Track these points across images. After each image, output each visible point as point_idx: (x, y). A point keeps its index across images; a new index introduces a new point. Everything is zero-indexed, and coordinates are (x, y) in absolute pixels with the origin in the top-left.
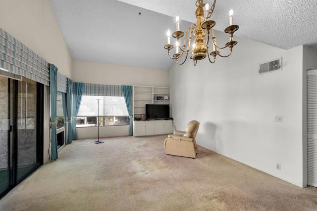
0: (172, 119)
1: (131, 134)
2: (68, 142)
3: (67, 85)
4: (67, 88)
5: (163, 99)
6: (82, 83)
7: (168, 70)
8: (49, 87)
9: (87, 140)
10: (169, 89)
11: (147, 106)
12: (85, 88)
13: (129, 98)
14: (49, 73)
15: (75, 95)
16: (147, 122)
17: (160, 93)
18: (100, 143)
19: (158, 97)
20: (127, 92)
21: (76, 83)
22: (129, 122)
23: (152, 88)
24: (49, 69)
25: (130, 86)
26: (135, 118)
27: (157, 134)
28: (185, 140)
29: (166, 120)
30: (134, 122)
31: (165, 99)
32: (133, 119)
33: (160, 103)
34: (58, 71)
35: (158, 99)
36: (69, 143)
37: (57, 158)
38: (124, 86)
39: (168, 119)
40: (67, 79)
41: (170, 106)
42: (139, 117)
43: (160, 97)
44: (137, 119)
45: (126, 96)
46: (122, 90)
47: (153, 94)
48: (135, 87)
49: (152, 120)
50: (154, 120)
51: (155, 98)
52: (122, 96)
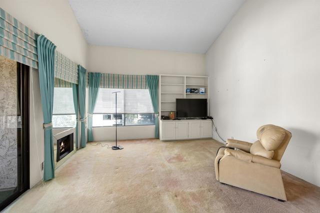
0: (211, 118)
1: (157, 137)
2: (81, 145)
3: (78, 74)
4: (79, 77)
5: (198, 92)
6: (99, 73)
7: (205, 54)
8: (37, 71)
9: (103, 144)
10: (205, 79)
11: (178, 100)
12: (103, 79)
13: (154, 90)
14: (36, 48)
15: (91, 88)
16: (177, 122)
17: (194, 83)
18: (118, 148)
19: (191, 89)
20: (152, 82)
21: (92, 73)
22: (155, 122)
23: (183, 77)
24: (36, 41)
25: (156, 76)
26: (162, 116)
27: (190, 137)
28: (261, 164)
29: (202, 119)
30: (161, 121)
31: (201, 91)
32: (160, 117)
33: (194, 96)
34: (56, 49)
35: (191, 92)
36: (82, 147)
37: (53, 177)
38: (148, 76)
39: (205, 119)
40: (78, 66)
41: (208, 102)
42: (166, 115)
43: (194, 89)
44: (164, 118)
45: (151, 88)
46: (146, 81)
47: (185, 85)
48: (162, 76)
49: (184, 119)
50: (187, 119)
51: (188, 91)
52: (145, 89)
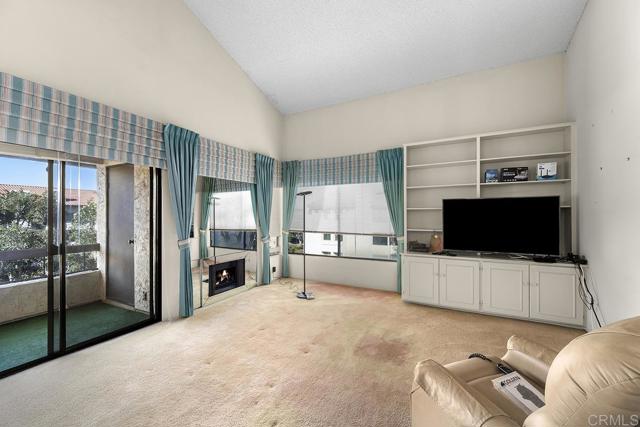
1: (397, 291)
2: (263, 280)
5: (532, 177)
6: (296, 162)
7: (563, 52)
12: (302, 170)
13: (394, 183)
14: (164, 143)
15: (285, 188)
16: (443, 260)
19: (502, 171)
20: (390, 167)
21: (287, 163)
25: (398, 149)
26: (411, 244)
31: (540, 173)
33: (515, 191)
35: (502, 179)
38: (382, 152)
40: (256, 156)
43: (513, 170)
44: (416, 247)
45: (386, 178)
46: (377, 165)
47: (478, 160)
48: (408, 148)
49: (476, 256)
50: (482, 256)
51: (488, 175)
52: (377, 181)
